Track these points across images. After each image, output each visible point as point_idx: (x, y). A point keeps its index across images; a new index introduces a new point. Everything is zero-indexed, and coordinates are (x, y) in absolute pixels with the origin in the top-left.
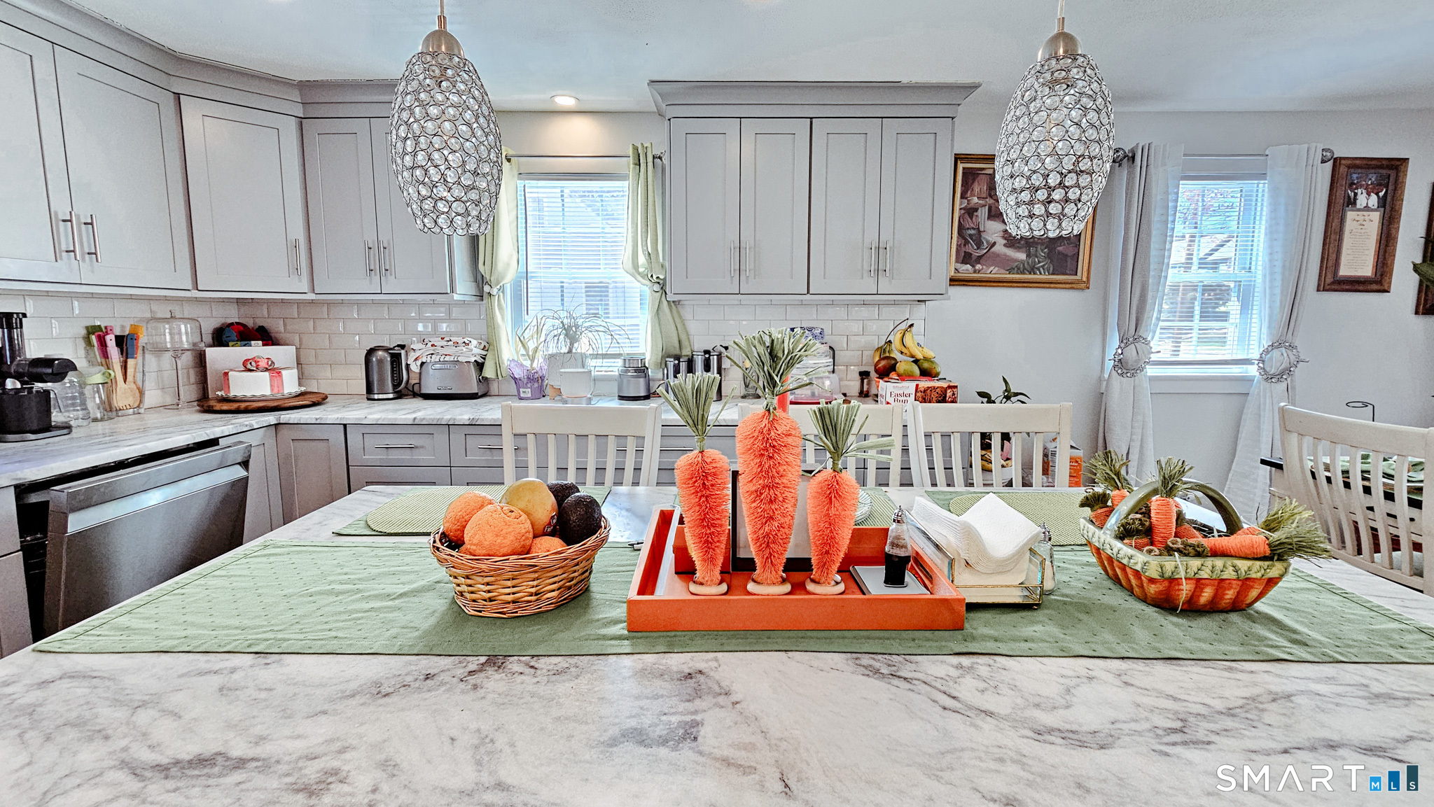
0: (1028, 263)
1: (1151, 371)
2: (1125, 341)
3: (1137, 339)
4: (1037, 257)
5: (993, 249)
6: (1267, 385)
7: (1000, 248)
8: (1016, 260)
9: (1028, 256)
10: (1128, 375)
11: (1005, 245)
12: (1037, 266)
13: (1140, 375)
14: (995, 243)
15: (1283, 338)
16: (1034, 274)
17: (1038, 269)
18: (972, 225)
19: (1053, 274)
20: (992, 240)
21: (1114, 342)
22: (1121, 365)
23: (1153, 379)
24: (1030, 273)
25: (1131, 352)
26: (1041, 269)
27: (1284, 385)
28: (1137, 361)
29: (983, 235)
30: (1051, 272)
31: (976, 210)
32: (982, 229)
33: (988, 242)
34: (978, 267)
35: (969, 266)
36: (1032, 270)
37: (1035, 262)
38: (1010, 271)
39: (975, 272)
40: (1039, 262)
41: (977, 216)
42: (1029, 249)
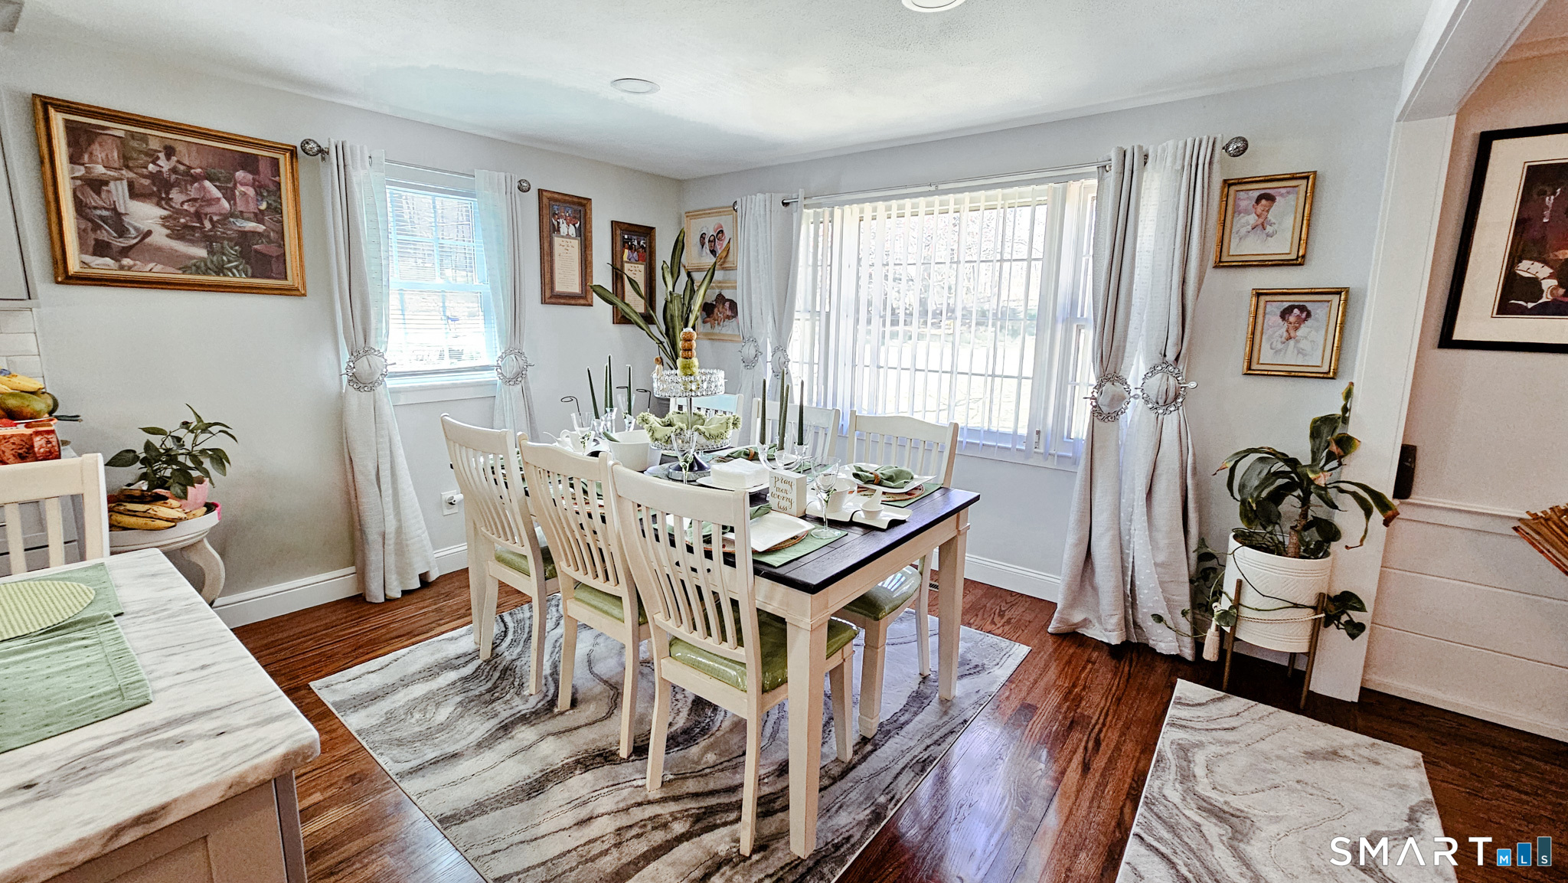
0: (212, 262)
1: (391, 383)
2: (355, 354)
3: (368, 351)
4: (224, 254)
5: (147, 240)
6: (506, 387)
7: (160, 237)
8: (191, 258)
9: (211, 252)
10: (366, 389)
11: (168, 236)
12: (226, 266)
13: (379, 389)
14: (149, 233)
15: (513, 346)
16: (225, 275)
17: (230, 270)
18: (101, 203)
19: (253, 276)
20: (144, 227)
21: (346, 356)
22: (356, 381)
23: (394, 392)
24: (218, 275)
25: (363, 364)
26: (235, 271)
27: (519, 386)
28: (372, 374)
29: (126, 219)
30: (250, 273)
31: (107, 183)
32: (121, 210)
33: (136, 229)
34: (126, 261)
35: (108, 260)
36: (220, 270)
37: (223, 260)
38: (185, 270)
39: (122, 268)
40: (229, 262)
41: (109, 192)
42: (211, 245)
